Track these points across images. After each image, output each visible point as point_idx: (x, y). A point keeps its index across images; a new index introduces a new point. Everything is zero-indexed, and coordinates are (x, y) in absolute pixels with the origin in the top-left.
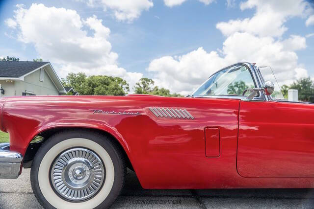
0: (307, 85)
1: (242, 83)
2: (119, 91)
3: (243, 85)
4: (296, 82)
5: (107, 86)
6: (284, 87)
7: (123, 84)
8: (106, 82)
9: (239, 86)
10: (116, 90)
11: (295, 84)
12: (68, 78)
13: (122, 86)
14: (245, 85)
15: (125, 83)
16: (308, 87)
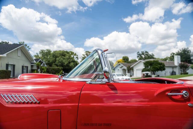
0: (186, 52)
1: (146, 52)
2: (71, 60)
3: (147, 53)
4: (179, 51)
5: (64, 57)
6: (172, 54)
7: (74, 55)
8: (63, 54)
9: (145, 54)
10: (69, 59)
11: (179, 52)
12: (40, 53)
13: (73, 57)
14: (148, 54)
15: (75, 55)
16: (187, 54)
